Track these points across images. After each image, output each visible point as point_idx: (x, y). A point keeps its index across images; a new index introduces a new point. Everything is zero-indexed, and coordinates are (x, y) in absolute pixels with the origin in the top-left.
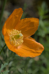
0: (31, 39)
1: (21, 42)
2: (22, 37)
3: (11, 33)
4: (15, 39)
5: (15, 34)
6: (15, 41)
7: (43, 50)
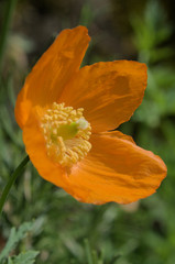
0: (120, 137)
1: (84, 151)
2: (85, 131)
3: (48, 117)
4: (60, 138)
5: (61, 120)
6: (61, 148)
7: (162, 176)
